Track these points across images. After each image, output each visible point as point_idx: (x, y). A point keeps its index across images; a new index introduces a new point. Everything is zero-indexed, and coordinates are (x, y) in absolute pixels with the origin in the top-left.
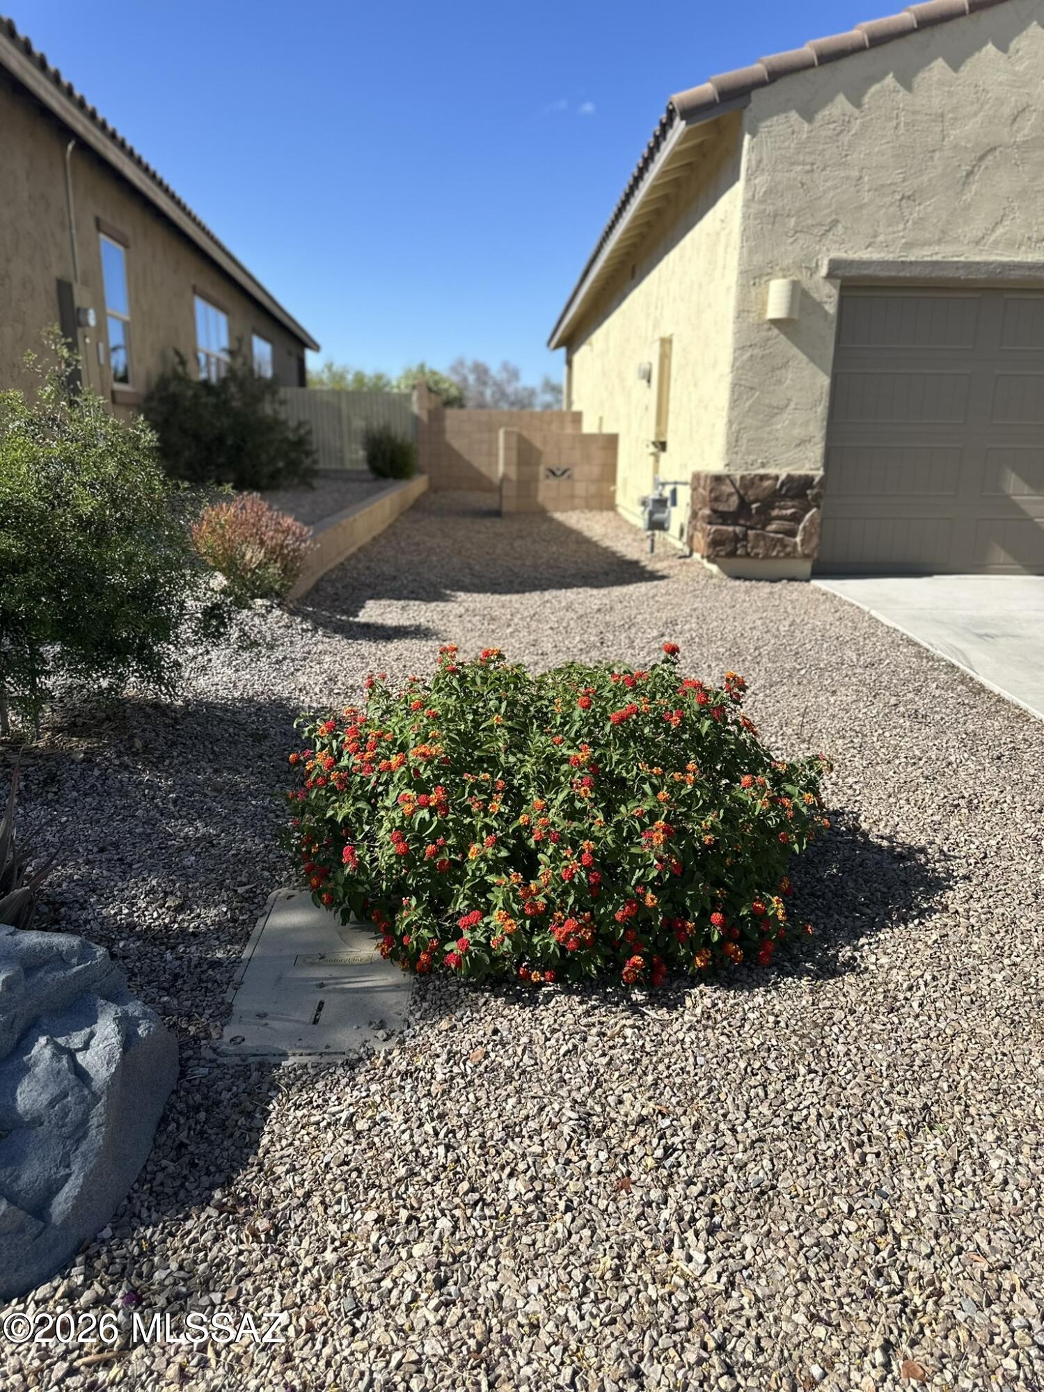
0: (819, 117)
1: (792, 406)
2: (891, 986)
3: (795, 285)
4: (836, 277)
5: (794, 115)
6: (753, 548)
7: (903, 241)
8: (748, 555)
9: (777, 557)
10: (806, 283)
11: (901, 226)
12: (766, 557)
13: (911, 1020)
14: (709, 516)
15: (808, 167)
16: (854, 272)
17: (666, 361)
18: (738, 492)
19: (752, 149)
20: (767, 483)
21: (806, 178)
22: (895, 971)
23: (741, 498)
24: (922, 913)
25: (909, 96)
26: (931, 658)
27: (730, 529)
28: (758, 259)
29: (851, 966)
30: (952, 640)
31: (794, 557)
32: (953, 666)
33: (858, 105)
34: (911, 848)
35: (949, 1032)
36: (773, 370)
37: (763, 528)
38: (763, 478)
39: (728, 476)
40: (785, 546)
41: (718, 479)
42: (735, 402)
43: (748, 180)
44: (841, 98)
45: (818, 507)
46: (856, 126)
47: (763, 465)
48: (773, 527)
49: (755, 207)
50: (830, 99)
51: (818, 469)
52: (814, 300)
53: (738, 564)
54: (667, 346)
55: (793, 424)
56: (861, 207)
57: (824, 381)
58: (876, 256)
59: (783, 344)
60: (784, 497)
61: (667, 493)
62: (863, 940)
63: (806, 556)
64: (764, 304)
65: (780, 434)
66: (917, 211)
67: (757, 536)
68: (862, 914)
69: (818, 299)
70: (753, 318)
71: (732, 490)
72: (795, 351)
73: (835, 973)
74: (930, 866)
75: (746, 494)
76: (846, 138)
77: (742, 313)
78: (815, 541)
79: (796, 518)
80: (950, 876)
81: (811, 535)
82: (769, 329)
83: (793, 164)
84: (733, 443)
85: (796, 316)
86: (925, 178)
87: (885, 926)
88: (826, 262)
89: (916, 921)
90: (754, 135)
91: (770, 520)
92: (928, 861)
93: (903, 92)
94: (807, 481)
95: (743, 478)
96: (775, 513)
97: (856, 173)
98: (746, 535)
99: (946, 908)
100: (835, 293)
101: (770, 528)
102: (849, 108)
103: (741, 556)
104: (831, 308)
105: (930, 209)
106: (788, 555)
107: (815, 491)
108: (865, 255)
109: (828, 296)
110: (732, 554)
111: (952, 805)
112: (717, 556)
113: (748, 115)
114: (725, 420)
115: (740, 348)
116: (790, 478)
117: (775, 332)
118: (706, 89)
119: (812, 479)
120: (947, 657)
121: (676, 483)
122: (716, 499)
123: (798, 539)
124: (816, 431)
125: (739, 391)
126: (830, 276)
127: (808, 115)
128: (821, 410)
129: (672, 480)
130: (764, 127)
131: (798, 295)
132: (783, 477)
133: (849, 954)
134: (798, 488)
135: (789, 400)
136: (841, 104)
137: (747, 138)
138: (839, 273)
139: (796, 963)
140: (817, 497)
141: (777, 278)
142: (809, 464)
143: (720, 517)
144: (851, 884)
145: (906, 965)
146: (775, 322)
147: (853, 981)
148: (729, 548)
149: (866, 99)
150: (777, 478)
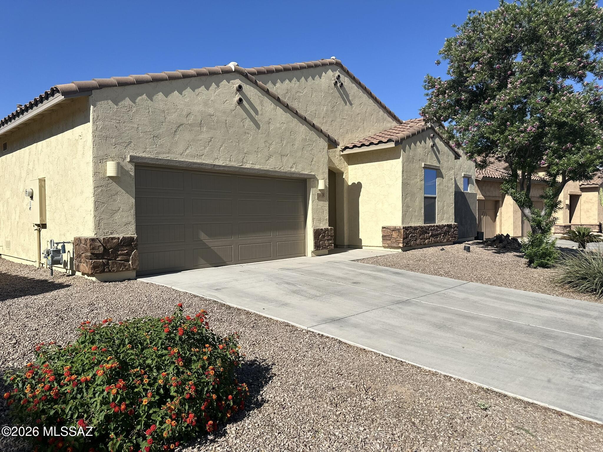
0: (120, 104)
1: (121, 210)
2: (278, 402)
3: (118, 164)
4: (133, 162)
5: (110, 102)
6: (111, 268)
7: (156, 151)
8: (110, 271)
9: (122, 271)
10: (122, 164)
11: (155, 146)
12: (118, 271)
13: (290, 409)
14: (90, 256)
15: (118, 121)
16: (140, 161)
17: (43, 189)
18: (103, 245)
19: (94, 111)
20: (115, 241)
21: (117, 125)
22: (276, 397)
23: (104, 247)
24: (270, 378)
25: (152, 103)
26: (206, 300)
27: (101, 261)
28: (101, 153)
29: (264, 401)
30: (209, 293)
31: (129, 270)
32: (216, 301)
33: (135, 103)
34: (251, 361)
35: (301, 407)
36: (112, 196)
37: (115, 259)
38: (113, 239)
39: (97, 238)
40: (125, 266)
41: (93, 240)
42: (96, 209)
43: (94, 123)
44: (127, 99)
45: (137, 249)
46: (134, 110)
47: (111, 233)
48: (119, 259)
49: (97, 133)
50: (123, 99)
51: (134, 234)
52: (125, 170)
53: (105, 275)
54: (43, 183)
55: (122, 217)
56: (139, 138)
57: (134, 201)
58: (147, 155)
59: (115, 186)
60: (123, 246)
61: (60, 247)
62: (261, 392)
63: (134, 269)
64: (106, 170)
65: (117, 221)
66: (160, 142)
67: (113, 263)
68: (254, 385)
69: (127, 170)
70: (101, 175)
71: (101, 244)
72: (120, 189)
73: (261, 405)
74: (261, 364)
75: (106, 246)
76: (131, 113)
77: (95, 174)
78: (137, 263)
79: (128, 254)
80: (269, 366)
81: (135, 260)
82: (109, 180)
83: (112, 119)
84: (98, 225)
85: (120, 176)
86: (161, 131)
87: (263, 386)
88: (129, 156)
89: (270, 381)
90: (95, 106)
91: (118, 255)
92: (260, 363)
93: (150, 101)
94: (131, 239)
95: (104, 239)
96: (120, 252)
97: (136, 126)
98: (108, 263)
99: (275, 375)
100: (133, 168)
101: (118, 259)
102: (131, 103)
103: (107, 272)
104: (133, 174)
105: (164, 141)
106: (127, 269)
107: (135, 243)
108: (143, 155)
109: (131, 169)
110: (103, 271)
111: (253, 345)
112: (96, 273)
113: (91, 99)
114: (93, 215)
115: (96, 187)
116: (124, 238)
117: (111, 181)
118: (72, 85)
119: (133, 238)
120: (211, 299)
121: (64, 243)
122: (93, 249)
123: (130, 262)
124: (132, 219)
125: (98, 204)
126: (130, 162)
127: (116, 103)
128: (133, 211)
129: (62, 241)
130: (99, 104)
131: (120, 168)
132: (121, 238)
133: (261, 398)
134: (128, 242)
135: (120, 208)
136: (127, 101)
137: (92, 107)
138: (135, 160)
139: (249, 407)
140: (136, 245)
141: (110, 161)
142: (130, 232)
143: (95, 256)
144: (244, 377)
145: (278, 394)
146: (110, 177)
147: (267, 405)
148: (101, 269)
149: (137, 101)
150: (119, 238)
